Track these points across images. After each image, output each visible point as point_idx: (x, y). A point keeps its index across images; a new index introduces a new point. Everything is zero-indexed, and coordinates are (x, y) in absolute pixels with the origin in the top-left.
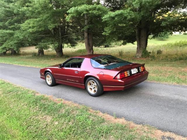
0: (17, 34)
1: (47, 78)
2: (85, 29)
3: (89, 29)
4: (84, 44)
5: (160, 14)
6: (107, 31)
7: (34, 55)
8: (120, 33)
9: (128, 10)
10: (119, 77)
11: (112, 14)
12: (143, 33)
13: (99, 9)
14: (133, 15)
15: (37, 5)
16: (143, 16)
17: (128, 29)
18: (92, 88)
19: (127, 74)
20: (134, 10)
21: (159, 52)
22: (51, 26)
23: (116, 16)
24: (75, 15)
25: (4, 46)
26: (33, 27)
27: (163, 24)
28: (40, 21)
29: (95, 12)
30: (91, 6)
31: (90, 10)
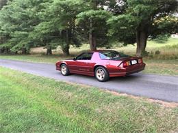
0: (31, 35)
1: (62, 70)
2: (90, 31)
3: (93, 31)
4: (89, 45)
5: (158, 18)
6: (110, 33)
7: (43, 55)
8: (121, 35)
9: (129, 15)
10: (122, 65)
11: (116, 18)
12: (143, 35)
13: (104, 14)
14: (134, 19)
15: (51, 11)
16: (142, 20)
17: (129, 31)
18: (100, 75)
19: (128, 63)
20: (134, 15)
21: (157, 53)
22: (61, 28)
23: (119, 19)
24: (83, 19)
25: (17, 46)
26: (46, 29)
27: (160, 27)
28: (51, 24)
29: (100, 16)
30: (97, 12)
31: (96, 14)
